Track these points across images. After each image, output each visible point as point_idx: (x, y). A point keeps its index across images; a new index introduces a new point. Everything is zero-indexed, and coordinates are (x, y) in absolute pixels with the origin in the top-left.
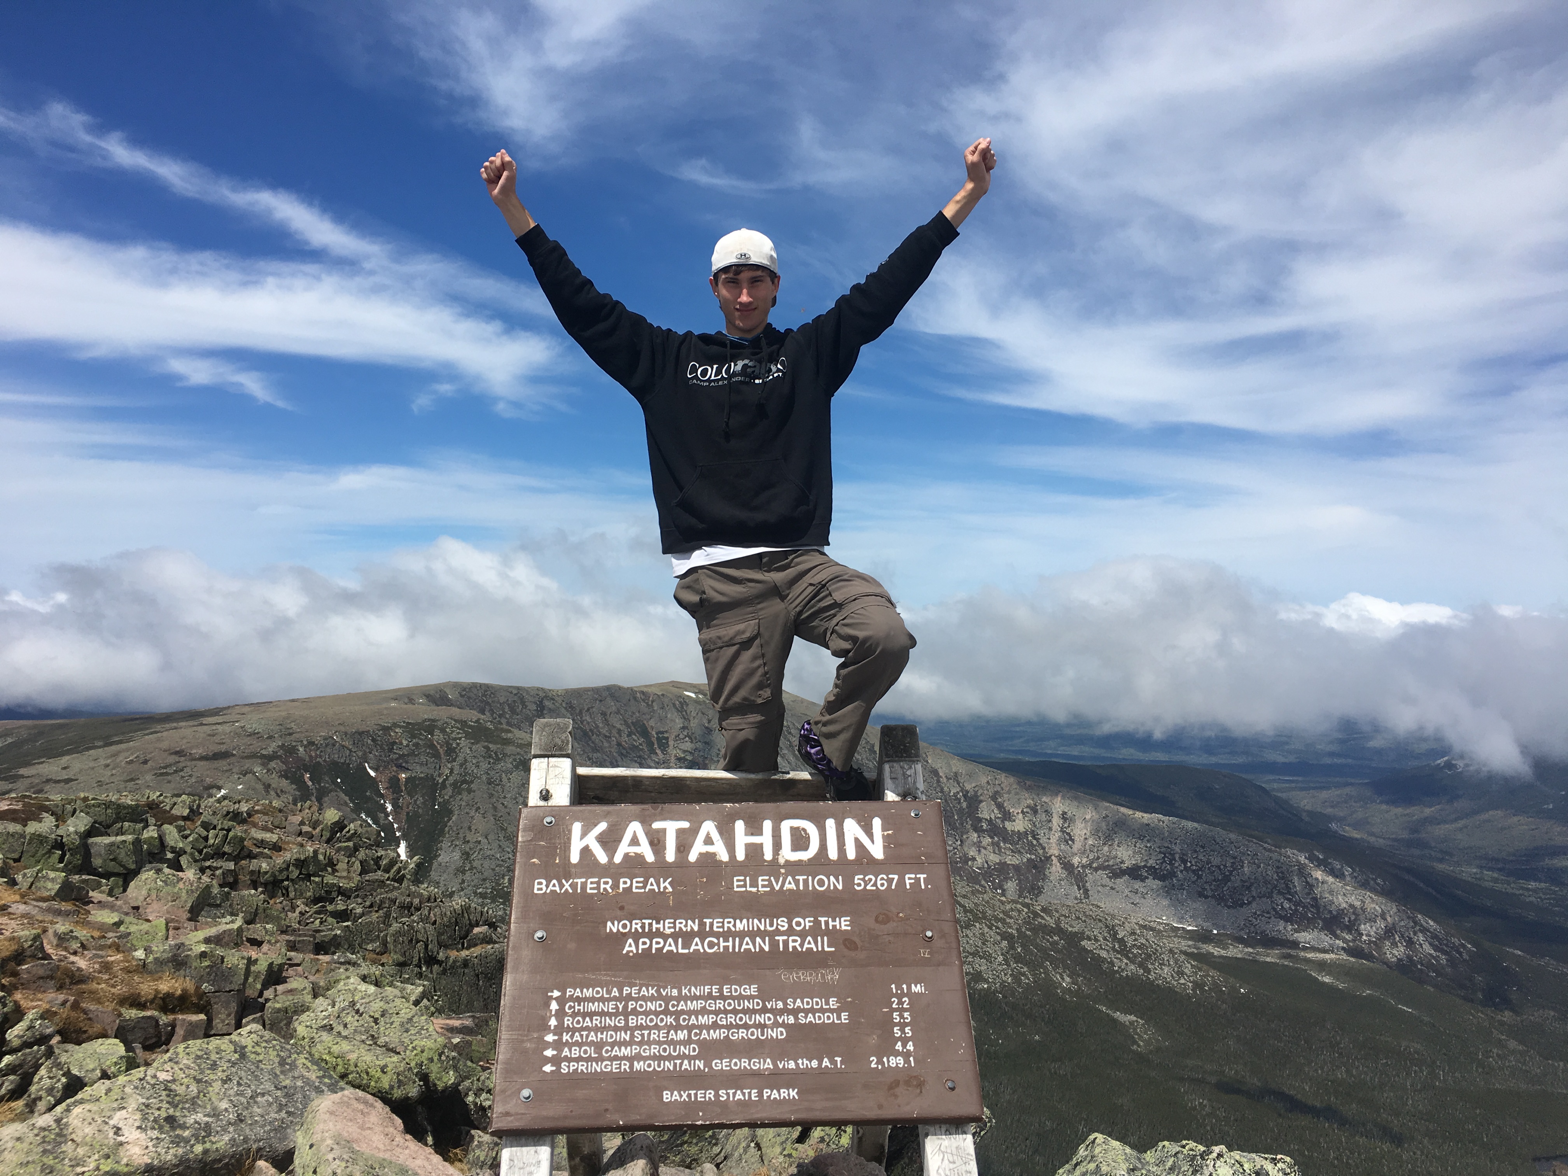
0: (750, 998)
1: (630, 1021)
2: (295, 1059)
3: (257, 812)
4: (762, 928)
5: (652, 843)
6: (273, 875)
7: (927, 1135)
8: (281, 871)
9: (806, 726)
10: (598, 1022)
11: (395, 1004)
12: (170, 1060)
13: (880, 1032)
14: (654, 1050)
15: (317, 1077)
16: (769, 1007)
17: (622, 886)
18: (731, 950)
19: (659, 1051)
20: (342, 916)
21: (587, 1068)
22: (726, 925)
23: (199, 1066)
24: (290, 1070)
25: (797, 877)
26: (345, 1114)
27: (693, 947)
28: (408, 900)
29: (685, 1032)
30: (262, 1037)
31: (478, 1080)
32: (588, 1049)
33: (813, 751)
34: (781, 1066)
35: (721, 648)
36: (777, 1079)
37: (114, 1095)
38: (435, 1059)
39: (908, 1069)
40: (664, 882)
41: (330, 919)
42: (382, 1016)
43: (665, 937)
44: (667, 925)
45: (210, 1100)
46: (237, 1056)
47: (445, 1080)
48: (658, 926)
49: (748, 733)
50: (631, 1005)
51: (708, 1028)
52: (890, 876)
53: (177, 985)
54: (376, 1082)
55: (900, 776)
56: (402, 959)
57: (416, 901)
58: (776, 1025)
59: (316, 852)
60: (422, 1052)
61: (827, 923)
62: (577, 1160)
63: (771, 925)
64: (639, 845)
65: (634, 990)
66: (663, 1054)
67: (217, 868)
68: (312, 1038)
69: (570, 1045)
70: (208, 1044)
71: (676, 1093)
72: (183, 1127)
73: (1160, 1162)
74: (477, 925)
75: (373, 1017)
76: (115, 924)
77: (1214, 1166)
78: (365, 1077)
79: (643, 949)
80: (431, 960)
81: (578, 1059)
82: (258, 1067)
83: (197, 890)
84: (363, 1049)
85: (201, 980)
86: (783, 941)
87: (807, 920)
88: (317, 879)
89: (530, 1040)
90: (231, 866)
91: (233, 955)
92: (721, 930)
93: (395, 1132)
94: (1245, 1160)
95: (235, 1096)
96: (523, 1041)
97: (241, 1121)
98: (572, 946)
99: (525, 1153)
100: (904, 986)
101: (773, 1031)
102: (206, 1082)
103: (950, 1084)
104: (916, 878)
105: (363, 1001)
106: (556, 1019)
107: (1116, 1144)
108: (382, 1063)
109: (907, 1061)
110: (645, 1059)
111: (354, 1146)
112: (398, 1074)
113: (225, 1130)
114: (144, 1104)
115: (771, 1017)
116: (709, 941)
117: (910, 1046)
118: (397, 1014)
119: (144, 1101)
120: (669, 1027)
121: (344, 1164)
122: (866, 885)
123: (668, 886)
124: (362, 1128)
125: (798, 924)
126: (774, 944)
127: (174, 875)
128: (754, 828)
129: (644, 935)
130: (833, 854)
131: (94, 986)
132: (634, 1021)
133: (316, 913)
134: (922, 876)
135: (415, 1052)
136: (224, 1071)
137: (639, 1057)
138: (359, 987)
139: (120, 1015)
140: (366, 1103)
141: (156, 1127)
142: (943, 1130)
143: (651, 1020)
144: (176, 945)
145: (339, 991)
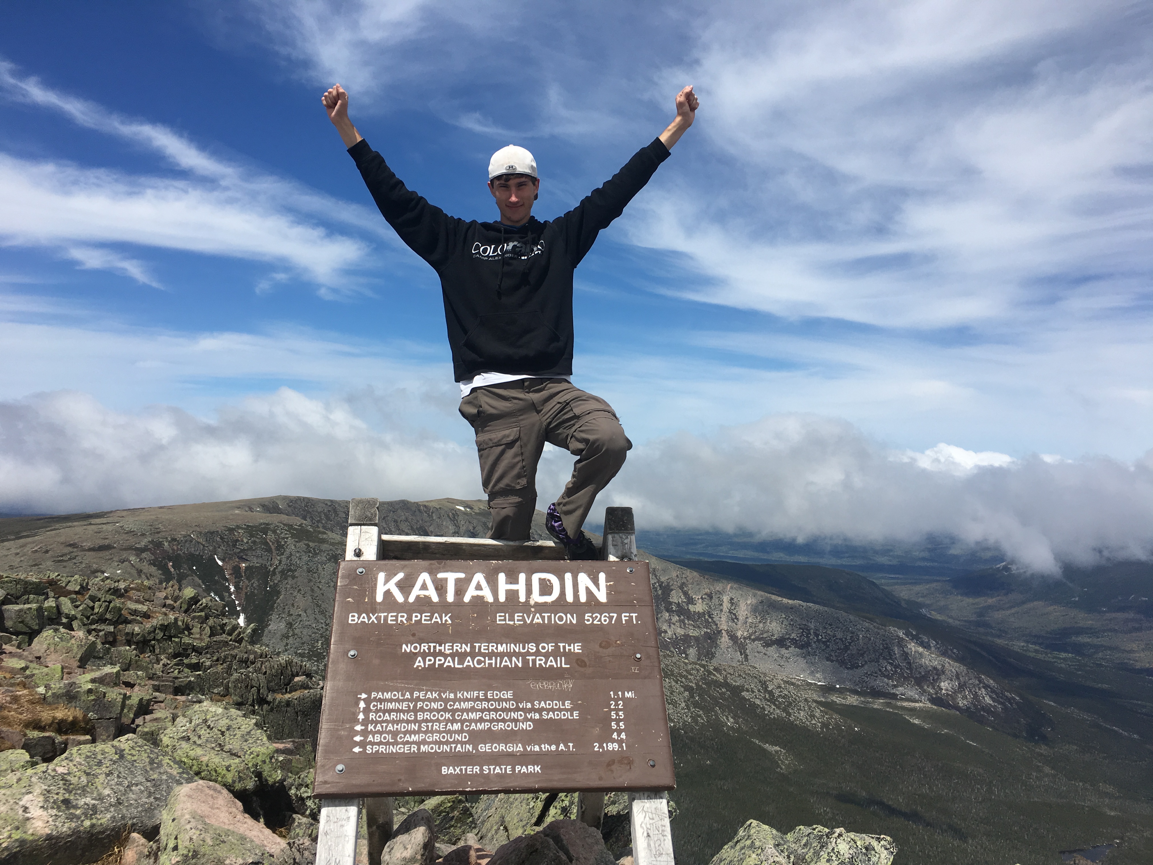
0: (507, 700)
1: (419, 716)
2: (162, 760)
3: (132, 589)
4: (517, 650)
5: (436, 589)
6: (143, 636)
7: (634, 799)
8: (149, 633)
9: (552, 507)
10: (394, 717)
11: (237, 721)
12: (66, 759)
13: (601, 725)
14: (436, 737)
15: (178, 773)
16: (521, 707)
17: (414, 619)
18: (494, 666)
19: (439, 738)
20: (195, 667)
21: (386, 750)
22: (491, 648)
23: (88, 763)
24: (158, 767)
25: (543, 614)
26: (199, 798)
27: (466, 664)
28: (246, 656)
29: (459, 724)
30: (136, 743)
31: (299, 778)
32: (387, 736)
33: (556, 524)
34: (529, 749)
35: (492, 447)
36: (525, 758)
37: (23, 783)
38: (267, 761)
39: (621, 752)
40: (445, 617)
41: (186, 670)
42: (228, 729)
43: (445, 656)
44: (447, 647)
45: (96, 788)
46: (117, 756)
47: (274, 777)
48: (440, 648)
49: (509, 511)
50: (419, 705)
51: (476, 721)
52: (611, 614)
53: (69, 713)
54: (222, 778)
55: (619, 544)
56: (240, 700)
57: (252, 657)
58: (526, 719)
59: (176, 619)
60: (258, 756)
61: (564, 647)
62: (375, 827)
63: (524, 648)
64: (427, 590)
65: (422, 694)
66: (442, 740)
67: (100, 631)
68: (174, 746)
69: (374, 733)
70: (95, 747)
71: (451, 768)
72: (76, 807)
73: (797, 841)
74: (297, 675)
75: (220, 731)
76: (22, 669)
77: (836, 843)
78: (214, 774)
79: (429, 665)
80: (262, 701)
81: (380, 743)
82: (133, 765)
83: (85, 645)
84: (213, 754)
85: (88, 710)
86: (532, 660)
87: (550, 645)
88: (177, 640)
89: (343, 730)
90: (111, 629)
91: (113, 692)
92: (487, 651)
93: (237, 811)
94: (858, 839)
95: (115, 786)
96: (338, 730)
97: (120, 804)
98: (376, 661)
99: (338, 811)
100: (620, 693)
101: (523, 724)
102: (93, 775)
103: (651, 763)
104: (629, 616)
105: (213, 719)
106: (364, 714)
107: (766, 827)
108: (227, 764)
109: (621, 746)
110: (429, 743)
111: (206, 820)
112: (239, 772)
113: (107, 810)
114: (46, 790)
115: (523, 714)
116: (478, 660)
117: (623, 736)
118: (239, 728)
119: (46, 787)
120: (447, 721)
121: (198, 832)
122: (593, 621)
123: (449, 620)
124: (212, 808)
125: (544, 648)
126: (525, 662)
127: (68, 634)
128: (512, 579)
129: (429, 654)
130: (570, 598)
131: (6, 713)
132: (422, 716)
133: (175, 665)
134: (634, 615)
135: (252, 756)
136: (107, 767)
137: (424, 742)
138: (210, 709)
139: (25, 735)
140: (215, 790)
141: (55, 807)
142: (646, 795)
143: (434, 716)
144: (69, 683)
145: (195, 712)
